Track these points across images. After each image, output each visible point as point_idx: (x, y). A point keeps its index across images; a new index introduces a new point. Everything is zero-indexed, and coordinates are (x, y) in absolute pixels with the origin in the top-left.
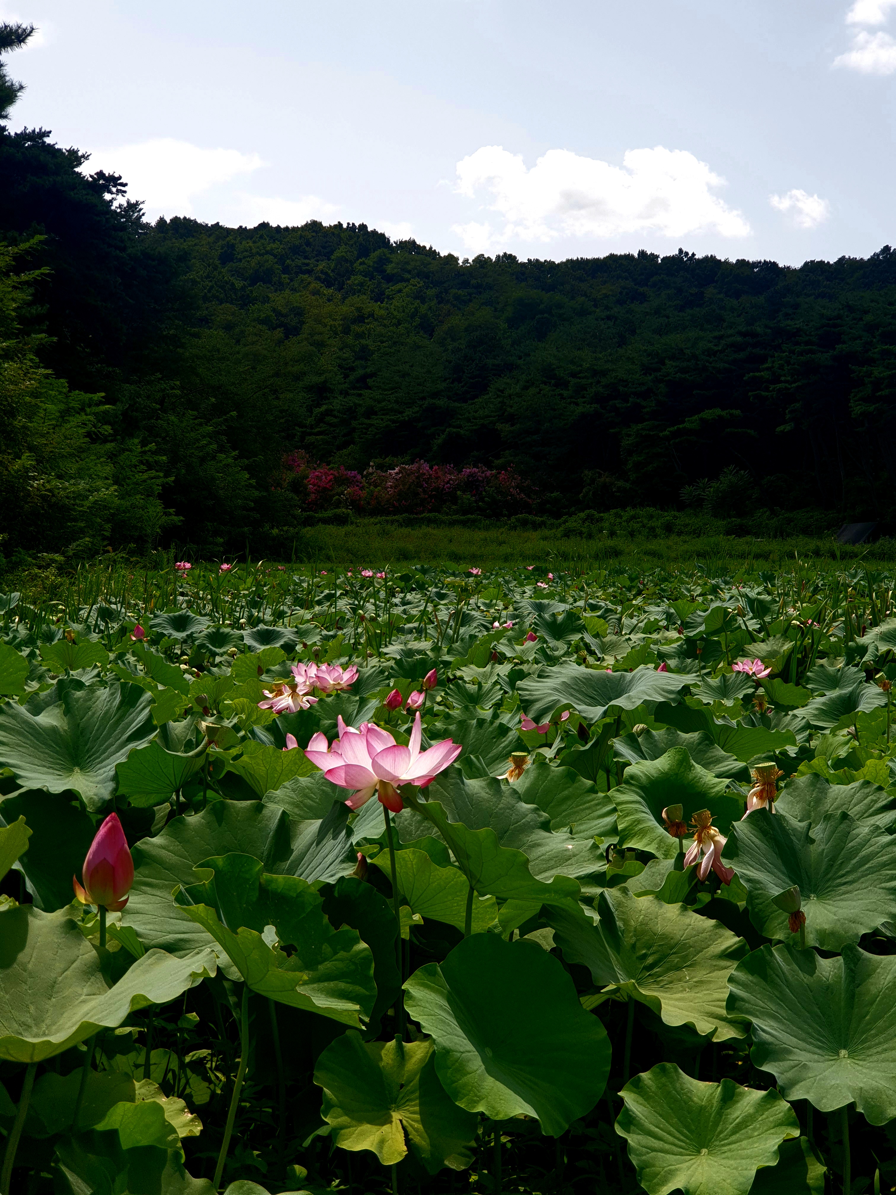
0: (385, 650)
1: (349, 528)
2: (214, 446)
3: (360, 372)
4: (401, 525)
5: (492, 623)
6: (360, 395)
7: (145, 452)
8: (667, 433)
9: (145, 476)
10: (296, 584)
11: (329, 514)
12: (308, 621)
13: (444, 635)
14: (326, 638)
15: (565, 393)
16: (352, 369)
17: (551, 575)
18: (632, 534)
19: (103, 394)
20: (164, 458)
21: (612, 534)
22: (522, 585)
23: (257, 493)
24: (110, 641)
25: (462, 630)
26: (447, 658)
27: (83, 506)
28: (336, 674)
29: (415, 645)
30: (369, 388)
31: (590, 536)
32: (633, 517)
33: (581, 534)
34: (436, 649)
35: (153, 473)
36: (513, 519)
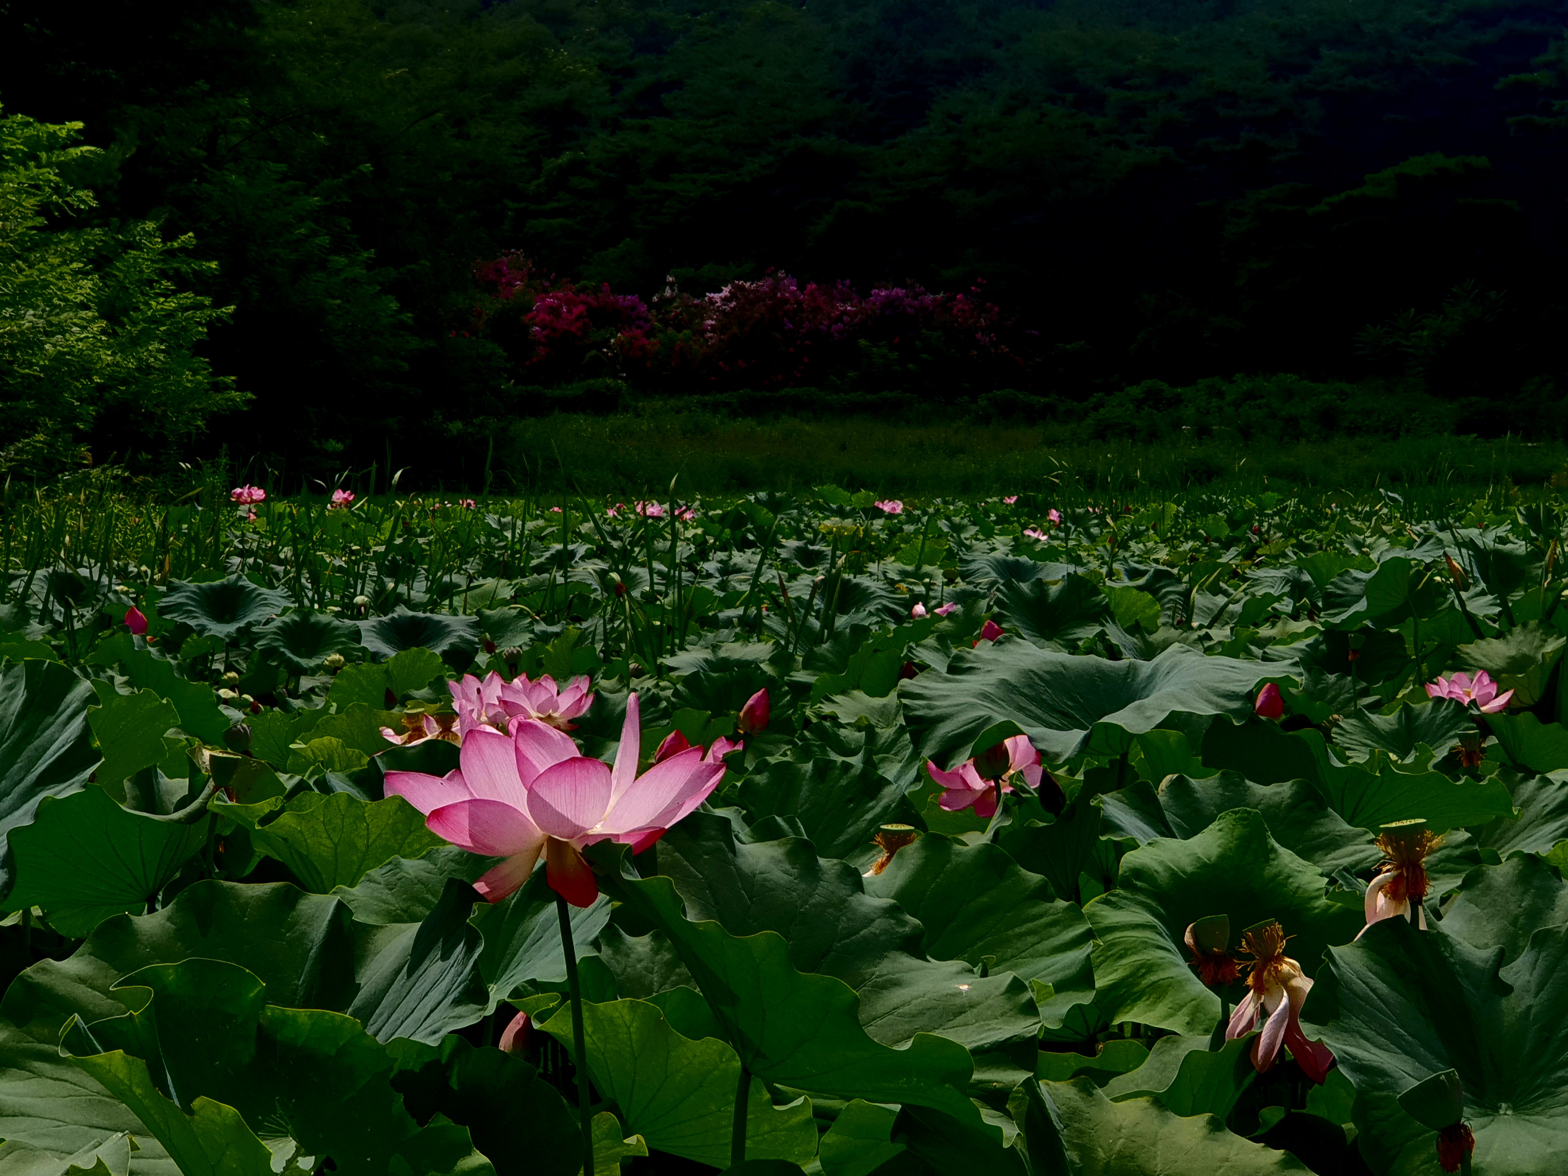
0: (669, 661)
1: (618, 420)
2: (324, 240)
3: (646, 78)
4: (734, 414)
5: (909, 605)
6: (645, 129)
7: (171, 253)
8: (1323, 207)
9: (172, 304)
10: (491, 532)
11: (576, 389)
12: (505, 603)
13: (801, 632)
14: (545, 637)
15: (1098, 122)
16: (629, 72)
17: (1054, 515)
18: (1246, 433)
19: (79, 125)
20: (214, 265)
21: (1202, 432)
22: (989, 534)
23: (414, 343)
24: (74, 645)
25: (841, 621)
26: (801, 676)
27: (31, 365)
28: (544, 697)
29: (735, 650)
30: (668, 113)
31: (1153, 436)
32: (1250, 396)
33: (1132, 432)
34: (782, 659)
35: (187, 298)
36: (982, 402)
